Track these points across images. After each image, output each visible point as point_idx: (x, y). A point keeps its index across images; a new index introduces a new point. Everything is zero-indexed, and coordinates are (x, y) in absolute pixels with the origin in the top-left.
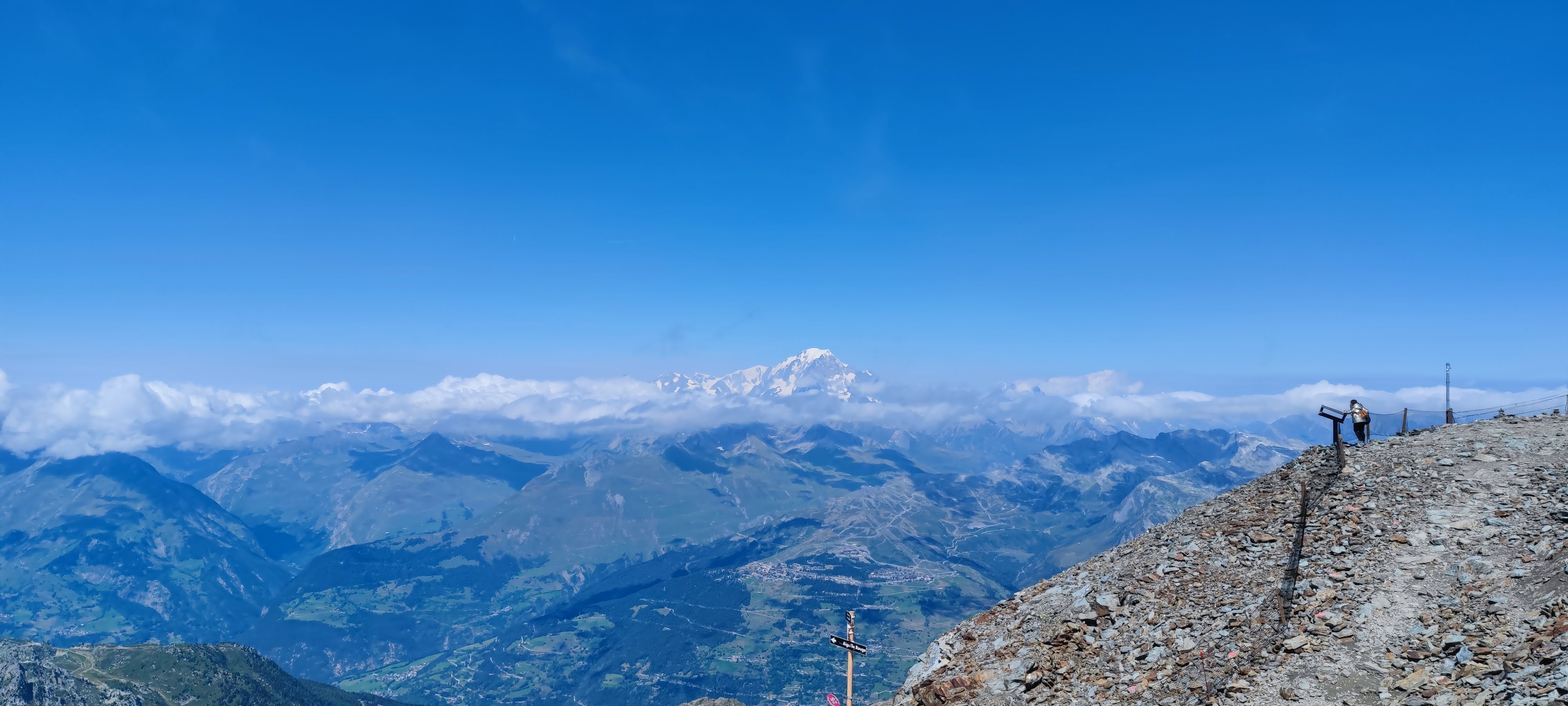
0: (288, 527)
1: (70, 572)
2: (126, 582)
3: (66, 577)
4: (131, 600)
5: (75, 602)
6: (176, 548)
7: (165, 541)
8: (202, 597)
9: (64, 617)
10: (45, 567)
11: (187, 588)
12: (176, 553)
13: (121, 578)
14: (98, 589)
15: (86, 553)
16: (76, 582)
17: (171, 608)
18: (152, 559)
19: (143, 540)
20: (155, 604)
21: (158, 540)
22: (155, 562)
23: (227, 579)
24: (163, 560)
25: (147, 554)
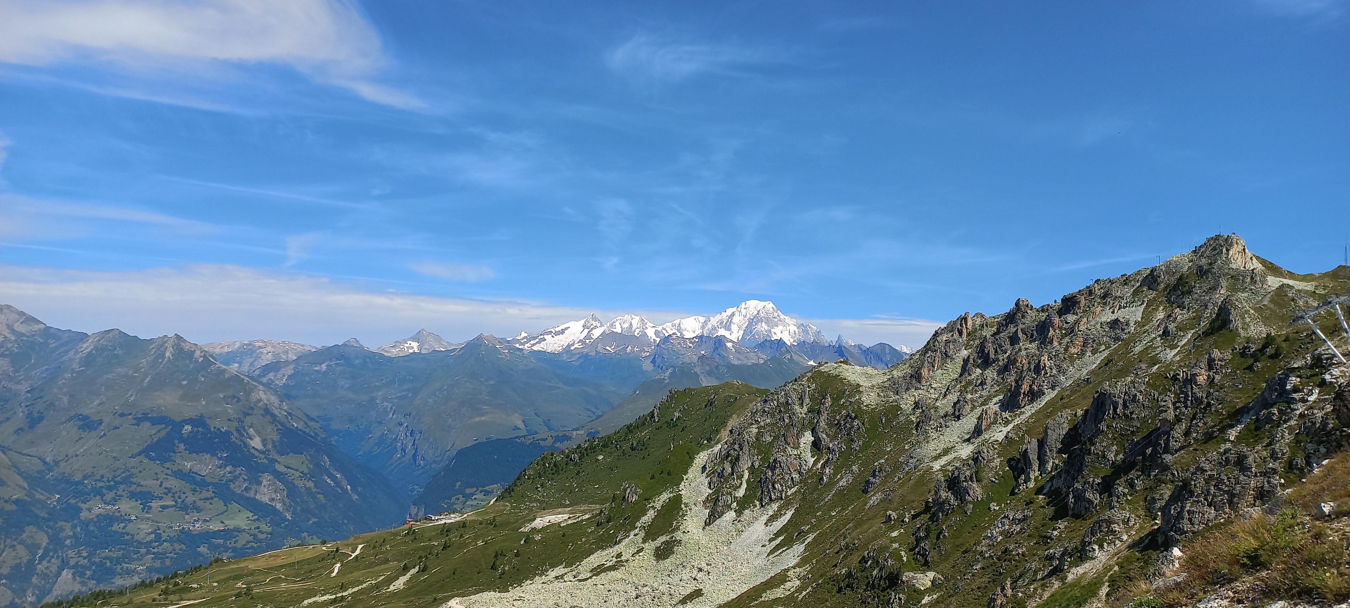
0: (341, 434)
1: (169, 459)
2: (237, 473)
3: (167, 465)
4: (247, 495)
5: (189, 494)
6: (273, 442)
7: (259, 433)
8: (319, 496)
9: (181, 509)
10: (139, 454)
11: (300, 483)
12: (275, 446)
13: (229, 469)
14: (208, 480)
15: (182, 440)
16: (180, 471)
17: (291, 506)
18: (252, 451)
19: (237, 430)
20: (273, 500)
21: (251, 431)
22: (257, 454)
23: (333, 478)
24: (263, 452)
25: (246, 445)
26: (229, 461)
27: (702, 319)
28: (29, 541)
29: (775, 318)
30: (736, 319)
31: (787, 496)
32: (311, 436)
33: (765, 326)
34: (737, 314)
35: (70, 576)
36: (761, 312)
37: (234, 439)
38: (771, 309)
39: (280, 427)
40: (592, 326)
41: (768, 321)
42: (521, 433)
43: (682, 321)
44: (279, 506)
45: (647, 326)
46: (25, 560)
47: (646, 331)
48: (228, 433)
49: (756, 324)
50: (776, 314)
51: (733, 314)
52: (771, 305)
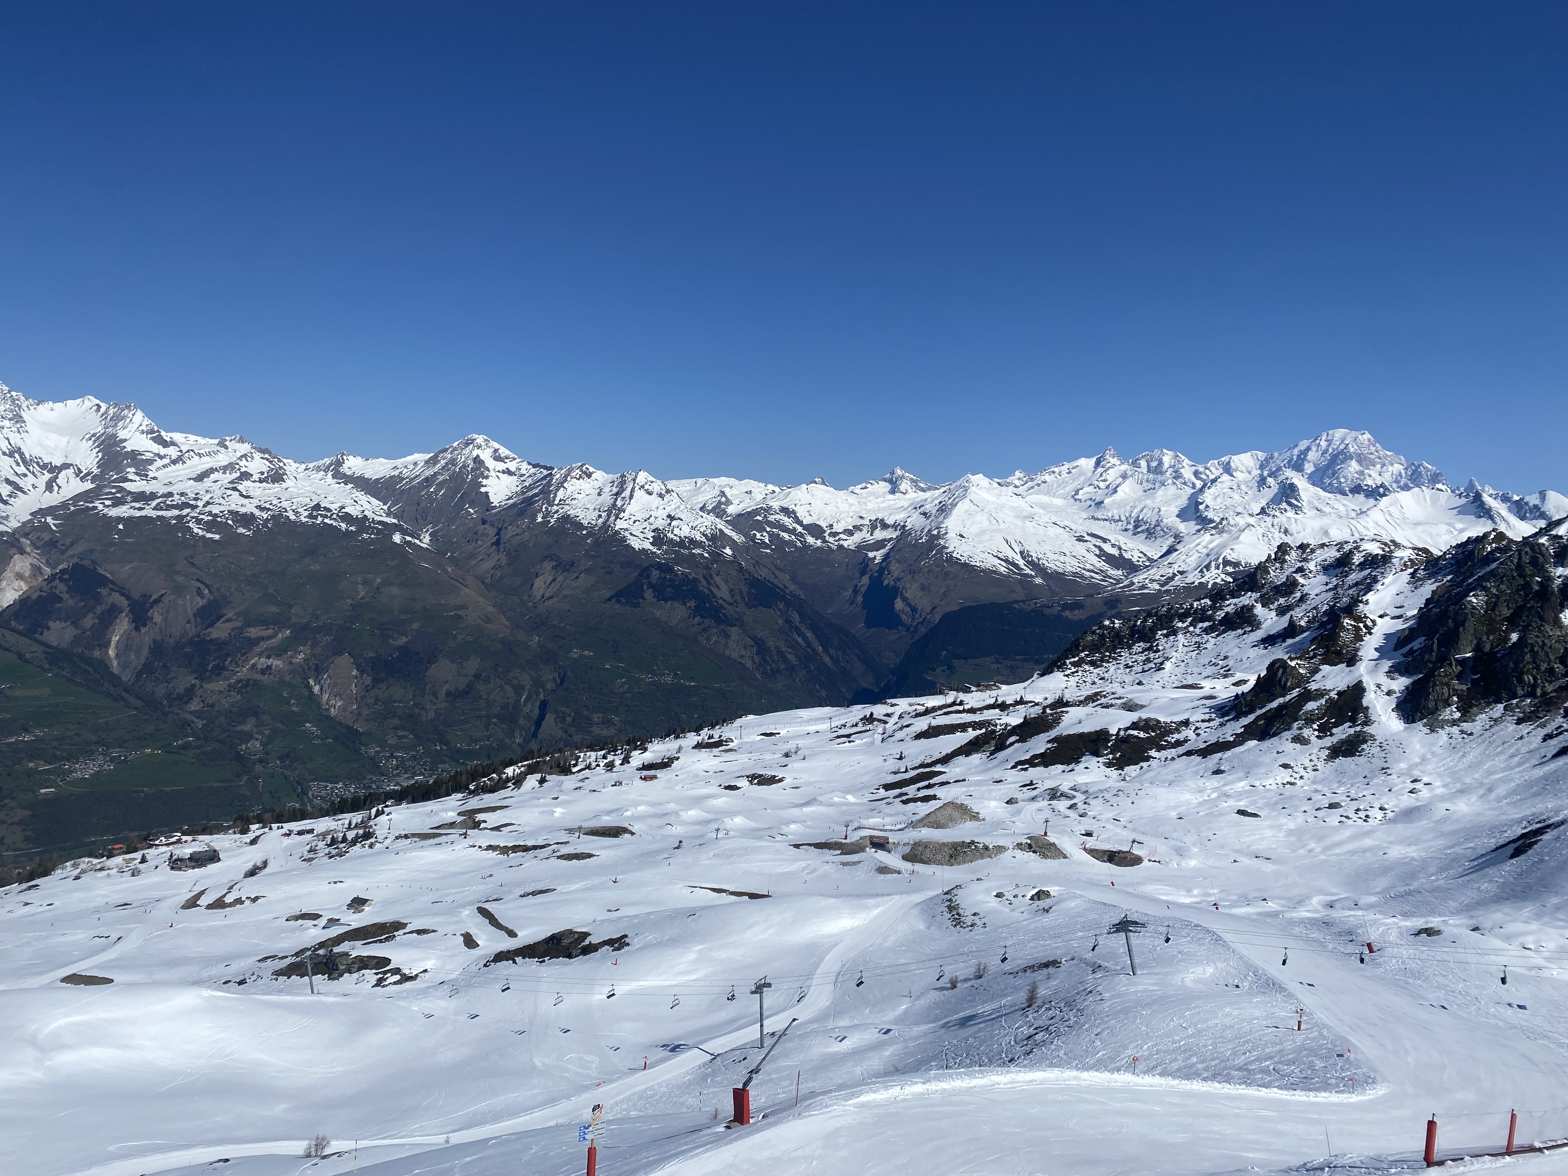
1: (639, 605)
2: (705, 625)
6: (741, 592)
8: (789, 656)
10: (610, 599)
11: (769, 640)
12: (743, 597)
13: (697, 619)
14: (677, 630)
15: (651, 585)
17: (760, 665)
18: (720, 601)
19: (705, 578)
20: (742, 657)
21: (717, 579)
22: (725, 605)
23: (805, 638)
24: (729, 604)
25: (714, 596)
26: (698, 611)
27: (1261, 455)
28: (515, 682)
29: (1371, 454)
30: (1312, 456)
31: (1544, 694)
32: (779, 588)
33: (1354, 465)
34: (1314, 449)
35: (552, 720)
36: (1350, 446)
37: (701, 588)
38: (1366, 442)
39: (747, 576)
40: (1109, 465)
41: (1361, 459)
42: (1015, 597)
43: (1233, 457)
44: (749, 664)
45: (1184, 464)
46: (511, 701)
47: (1182, 471)
48: (695, 580)
49: (1342, 462)
50: (1373, 449)
51: (1308, 449)
52: (1367, 436)
